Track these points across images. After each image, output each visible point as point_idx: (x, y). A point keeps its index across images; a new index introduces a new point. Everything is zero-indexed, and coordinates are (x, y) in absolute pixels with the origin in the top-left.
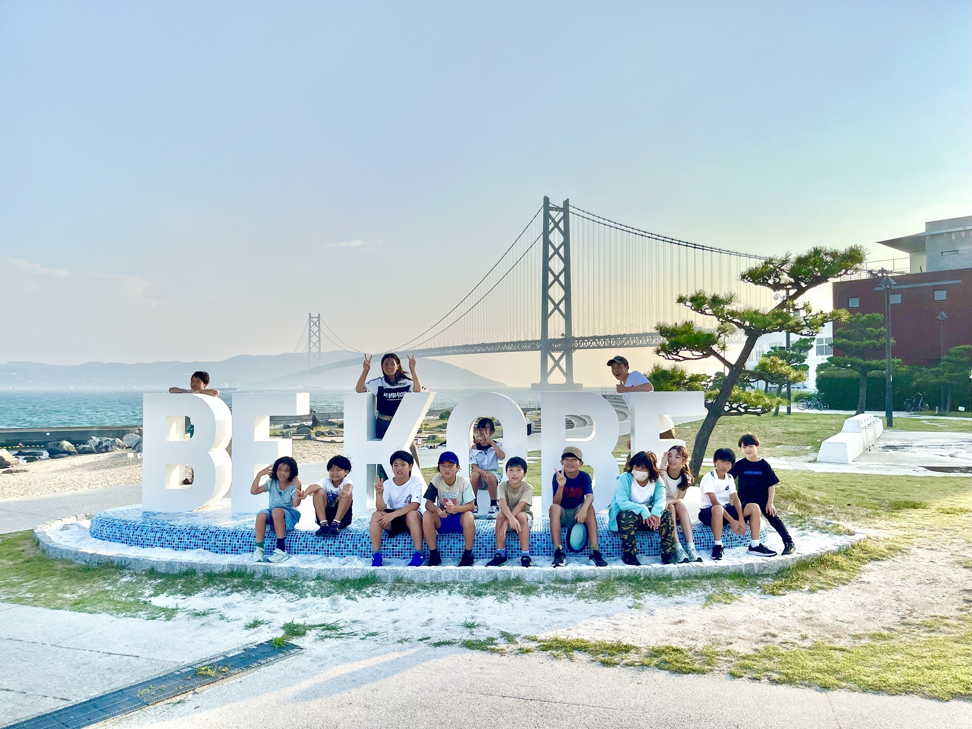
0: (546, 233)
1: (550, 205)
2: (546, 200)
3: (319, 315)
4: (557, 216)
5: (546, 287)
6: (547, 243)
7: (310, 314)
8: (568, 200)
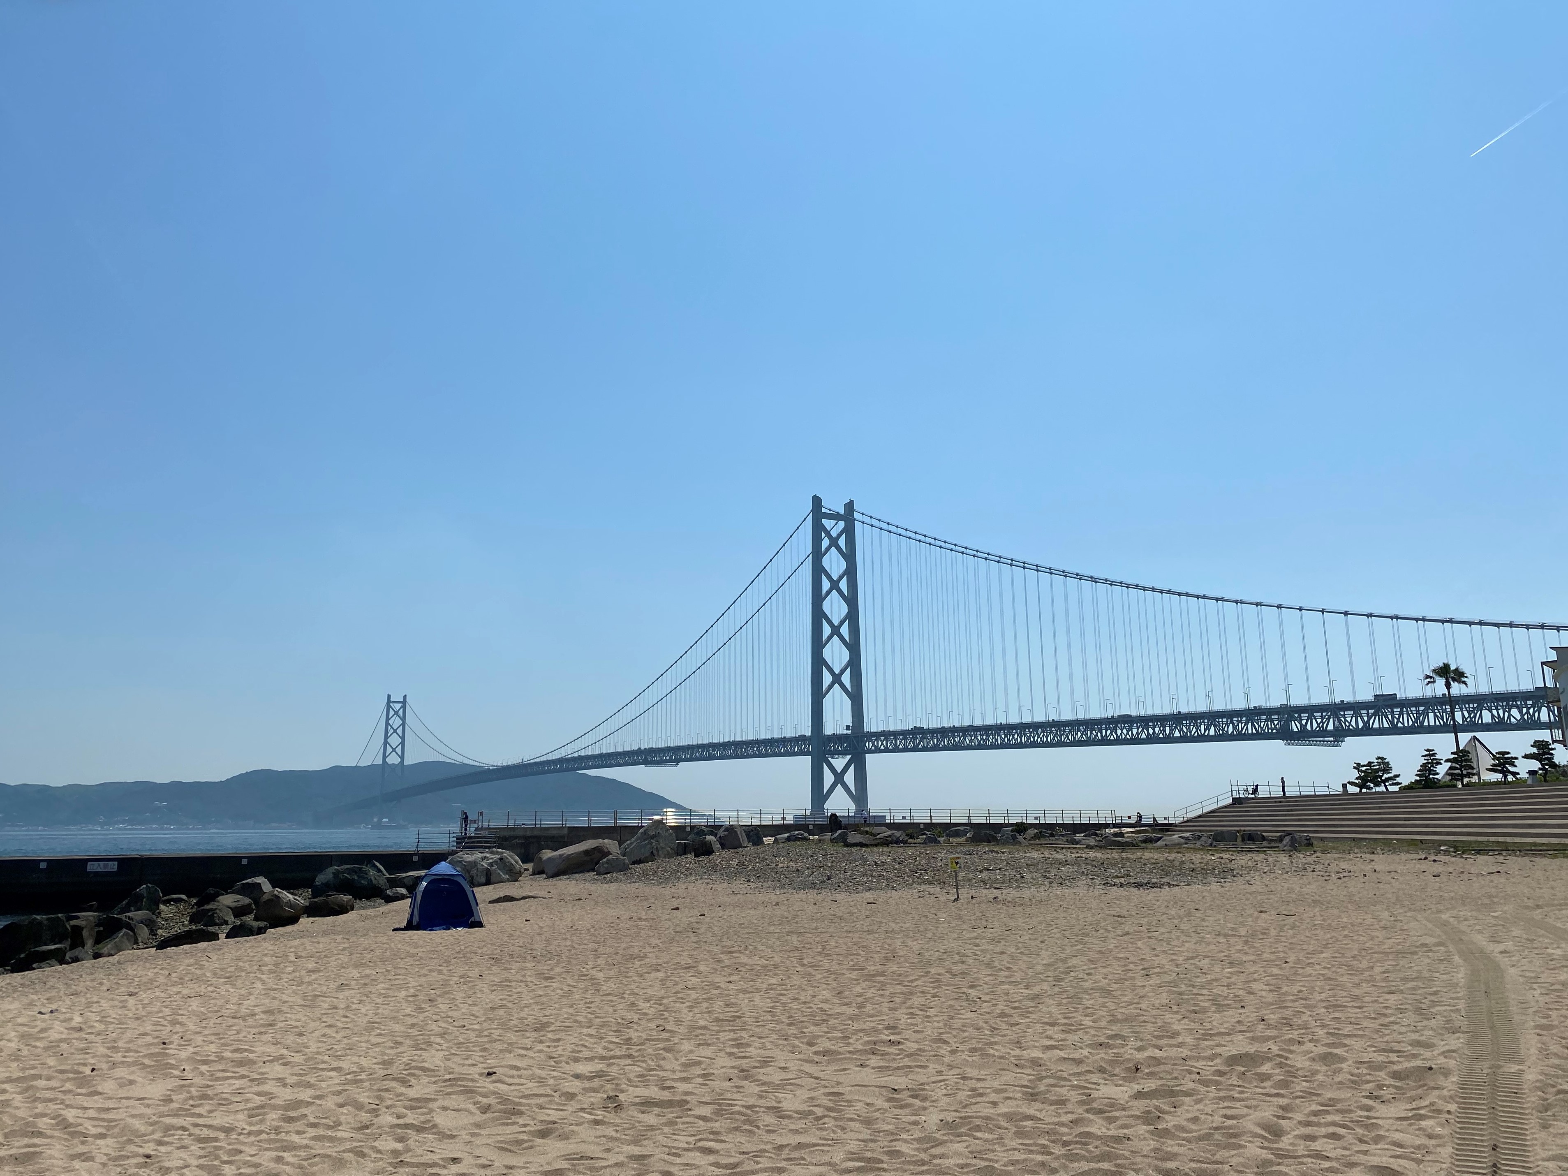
0: (817, 555)
1: (824, 510)
2: (817, 502)
3: (405, 697)
4: (835, 527)
5: (818, 645)
6: (818, 571)
7: (389, 696)
8: (852, 502)
